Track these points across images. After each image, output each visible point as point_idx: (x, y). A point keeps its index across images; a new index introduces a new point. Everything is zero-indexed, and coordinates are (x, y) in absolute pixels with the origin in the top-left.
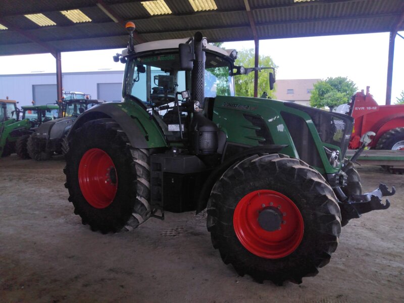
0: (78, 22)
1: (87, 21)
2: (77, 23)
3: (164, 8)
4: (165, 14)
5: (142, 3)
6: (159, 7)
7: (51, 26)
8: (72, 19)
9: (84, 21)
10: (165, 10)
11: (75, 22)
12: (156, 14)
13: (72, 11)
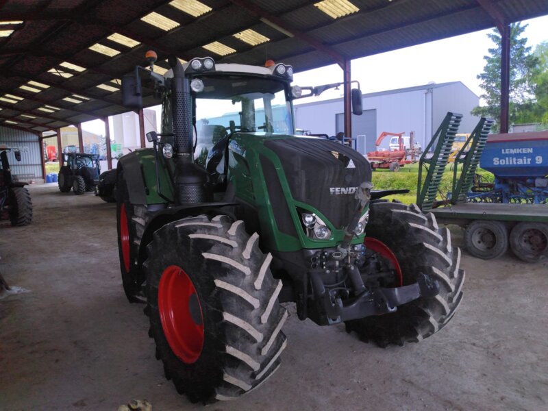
0: (257, 44)
1: (265, 41)
2: (255, 45)
3: (346, 6)
4: (351, 14)
5: (316, 5)
6: (340, 6)
7: (232, 53)
8: (249, 42)
9: (263, 42)
10: (349, 8)
11: (254, 45)
12: (340, 15)
13: (244, 32)
